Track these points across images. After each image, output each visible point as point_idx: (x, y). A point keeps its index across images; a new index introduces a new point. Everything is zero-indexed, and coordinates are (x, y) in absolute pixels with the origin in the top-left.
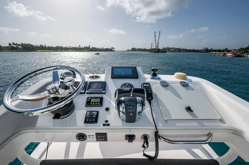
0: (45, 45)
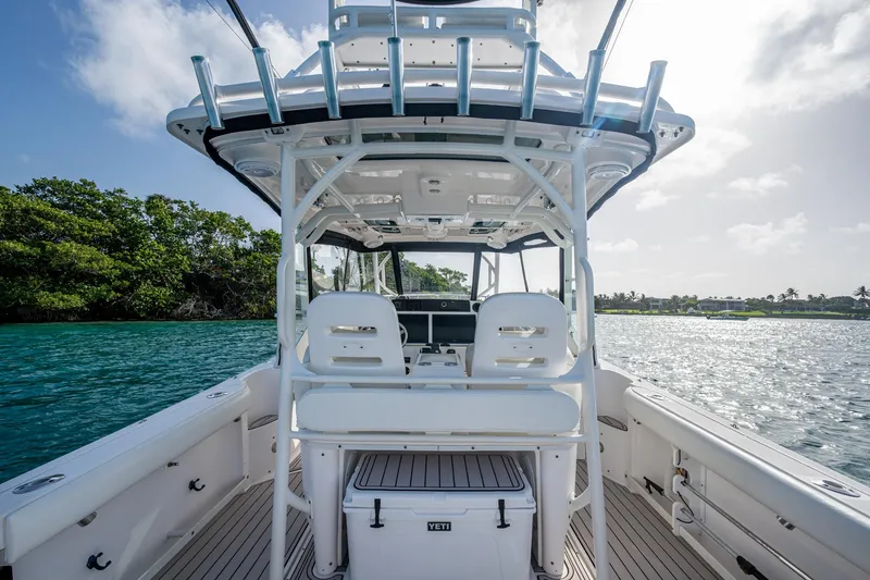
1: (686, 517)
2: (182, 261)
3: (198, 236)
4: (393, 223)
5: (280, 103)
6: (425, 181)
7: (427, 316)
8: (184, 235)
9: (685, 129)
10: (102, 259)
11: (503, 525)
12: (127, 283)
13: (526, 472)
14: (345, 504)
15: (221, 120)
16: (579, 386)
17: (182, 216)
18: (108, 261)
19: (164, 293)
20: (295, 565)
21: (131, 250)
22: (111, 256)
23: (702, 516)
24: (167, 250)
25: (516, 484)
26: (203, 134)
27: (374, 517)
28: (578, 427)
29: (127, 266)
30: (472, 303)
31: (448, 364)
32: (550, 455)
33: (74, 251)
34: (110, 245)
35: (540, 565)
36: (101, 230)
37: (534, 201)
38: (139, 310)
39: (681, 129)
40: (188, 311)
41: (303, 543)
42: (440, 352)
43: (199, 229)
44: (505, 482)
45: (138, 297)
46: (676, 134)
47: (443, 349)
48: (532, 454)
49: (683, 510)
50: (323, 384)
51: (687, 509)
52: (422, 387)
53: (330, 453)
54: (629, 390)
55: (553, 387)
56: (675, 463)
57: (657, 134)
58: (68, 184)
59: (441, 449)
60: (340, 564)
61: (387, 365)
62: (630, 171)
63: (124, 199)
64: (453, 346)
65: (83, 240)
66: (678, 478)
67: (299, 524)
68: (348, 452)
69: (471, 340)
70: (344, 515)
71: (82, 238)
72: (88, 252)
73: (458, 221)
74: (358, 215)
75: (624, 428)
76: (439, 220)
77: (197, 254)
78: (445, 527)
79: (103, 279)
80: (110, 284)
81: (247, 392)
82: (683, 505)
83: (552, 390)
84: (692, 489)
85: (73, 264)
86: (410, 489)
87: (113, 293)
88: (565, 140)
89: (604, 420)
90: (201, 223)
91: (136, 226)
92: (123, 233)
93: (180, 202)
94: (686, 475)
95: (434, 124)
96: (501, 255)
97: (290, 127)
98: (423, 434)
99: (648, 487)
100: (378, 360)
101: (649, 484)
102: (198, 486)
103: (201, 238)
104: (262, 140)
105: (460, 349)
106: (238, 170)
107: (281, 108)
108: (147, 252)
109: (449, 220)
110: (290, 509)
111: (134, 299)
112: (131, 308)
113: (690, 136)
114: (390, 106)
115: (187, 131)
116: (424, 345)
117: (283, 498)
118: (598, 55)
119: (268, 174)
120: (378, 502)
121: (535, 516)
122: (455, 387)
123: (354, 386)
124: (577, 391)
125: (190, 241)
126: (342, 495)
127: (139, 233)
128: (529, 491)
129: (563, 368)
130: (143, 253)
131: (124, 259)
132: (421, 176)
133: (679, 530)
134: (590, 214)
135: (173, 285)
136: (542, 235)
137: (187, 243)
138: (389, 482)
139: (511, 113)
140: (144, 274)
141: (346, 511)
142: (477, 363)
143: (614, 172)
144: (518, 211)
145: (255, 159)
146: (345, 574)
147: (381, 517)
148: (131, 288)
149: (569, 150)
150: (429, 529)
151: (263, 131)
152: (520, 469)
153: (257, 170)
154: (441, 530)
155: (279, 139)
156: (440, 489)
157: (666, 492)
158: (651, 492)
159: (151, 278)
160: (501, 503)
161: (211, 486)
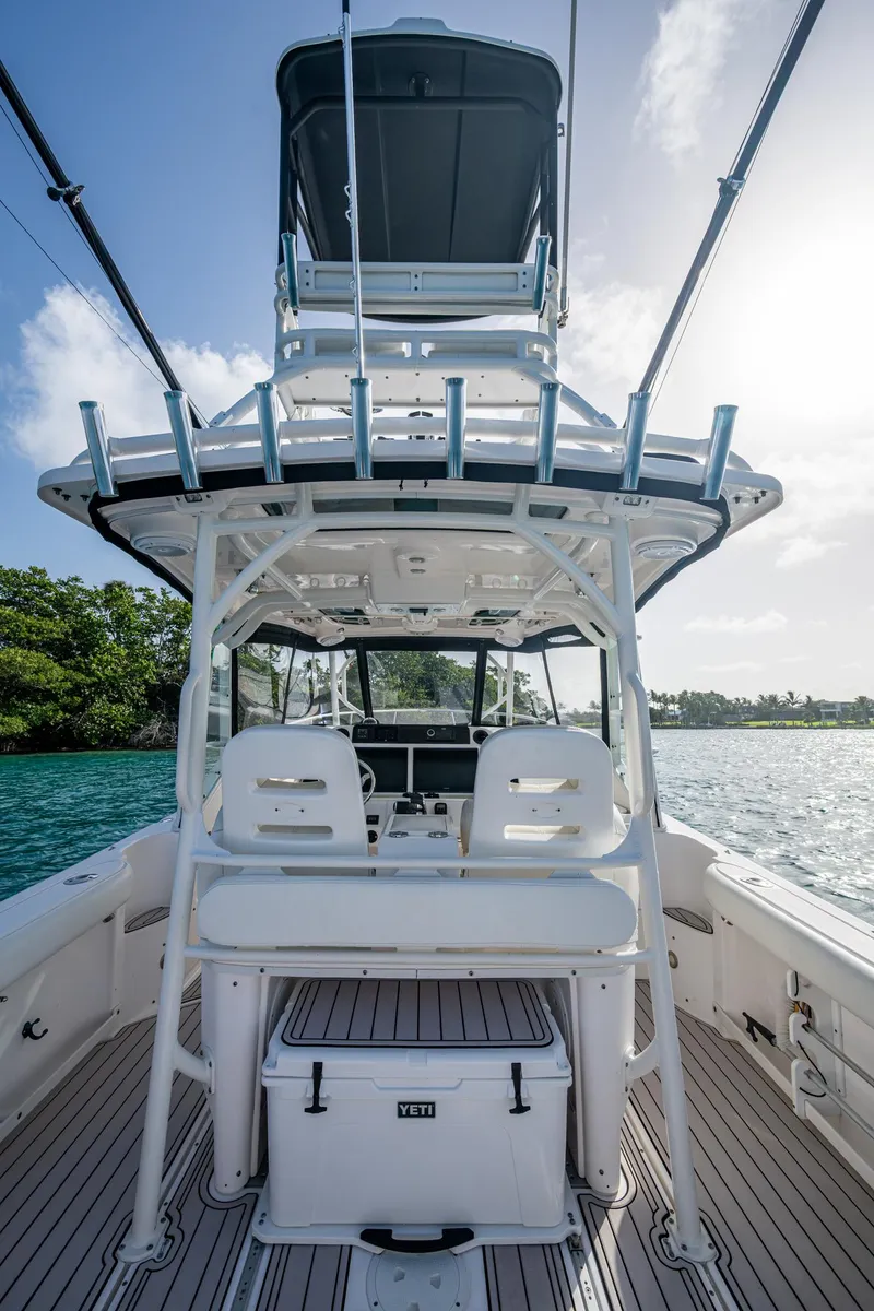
0: (791, 694)
1: (815, 1086)
2: (147, 668)
3: (167, 634)
4: (359, 612)
5: (198, 461)
6: (404, 558)
7: (406, 750)
8: (148, 632)
9: (768, 495)
10: (51, 669)
11: (520, 1108)
12: (78, 700)
13: (556, 1011)
14: (267, 1072)
15: (115, 484)
16: (634, 870)
17: (147, 608)
18: (57, 671)
19: (123, 711)
20: (181, 1175)
21: (85, 655)
22: (61, 665)
23: (840, 1087)
24: (128, 654)
25: (539, 1035)
26: (89, 500)
27: (311, 1094)
28: (635, 937)
29: (80, 677)
30: (473, 730)
31: (433, 835)
32: (592, 985)
33: (19, 659)
34: (60, 651)
35: (582, 1175)
36: (52, 631)
37: (560, 584)
38: (91, 735)
39: (763, 493)
40: (152, 736)
41: (196, 1134)
42: (423, 811)
43: (168, 623)
44: (522, 1032)
45: (91, 719)
46: (756, 500)
47: (429, 803)
48: (565, 982)
49: (808, 1073)
50: (242, 868)
51: (814, 1072)
52: (393, 874)
53: (247, 982)
54: (712, 868)
55: (594, 872)
56: (790, 993)
57: (730, 499)
58: (16, 574)
59: (422, 976)
60: (254, 1172)
61: (340, 837)
62: (695, 546)
63: (80, 589)
64: (444, 798)
65: (30, 645)
66: (796, 1019)
67: (191, 1101)
68: (274, 980)
69: (470, 788)
70: (264, 1090)
71: (29, 642)
72: (36, 659)
73: (451, 612)
74: (308, 604)
75: (708, 929)
76: (424, 611)
77: (165, 657)
78: (426, 1110)
79: (49, 696)
80: (56, 701)
81: (128, 871)
82: (808, 1066)
83: (591, 877)
84: (821, 1038)
85: (15, 676)
86: (371, 1044)
87: (61, 713)
88: (600, 507)
89: (675, 913)
90: (171, 616)
91: (92, 623)
92: (76, 633)
93: (147, 589)
94: (808, 1012)
95: (413, 488)
96: (516, 655)
97: (211, 493)
98: (393, 950)
99: (750, 1030)
100: (326, 831)
101: (752, 1026)
102: (37, 1030)
103: (170, 636)
104: (170, 508)
105: (454, 801)
106: (137, 547)
107: (199, 468)
108: (105, 658)
109: (439, 610)
110: (178, 1076)
111: (84, 722)
112: (81, 733)
113: (777, 501)
114: (352, 466)
115: (67, 497)
116: (399, 797)
117: (168, 1056)
118: (641, 398)
119: (178, 552)
120: (318, 1067)
121: (571, 1092)
122: (444, 874)
123: (290, 872)
124: (630, 879)
125: (156, 640)
126: (261, 1055)
127: (96, 632)
128: (560, 1048)
129: (609, 842)
130: (100, 660)
131: (77, 668)
132: (397, 552)
133: (808, 1110)
134: (639, 604)
135: (133, 701)
136: (572, 629)
137: (151, 644)
138: (338, 1031)
139: (523, 474)
140: (98, 687)
141: (267, 1083)
142: (478, 832)
143: (674, 549)
144: (537, 597)
145: (161, 533)
146: (262, 1192)
147: (322, 1094)
148: (82, 708)
149: (606, 522)
150: (400, 1115)
151: (173, 498)
152: (546, 1006)
153: (162, 547)
154: (420, 1116)
155: (195, 508)
156: (418, 1044)
157: (779, 1040)
158: (755, 1040)
159: (107, 692)
160: (516, 1069)
161: (57, 1030)
